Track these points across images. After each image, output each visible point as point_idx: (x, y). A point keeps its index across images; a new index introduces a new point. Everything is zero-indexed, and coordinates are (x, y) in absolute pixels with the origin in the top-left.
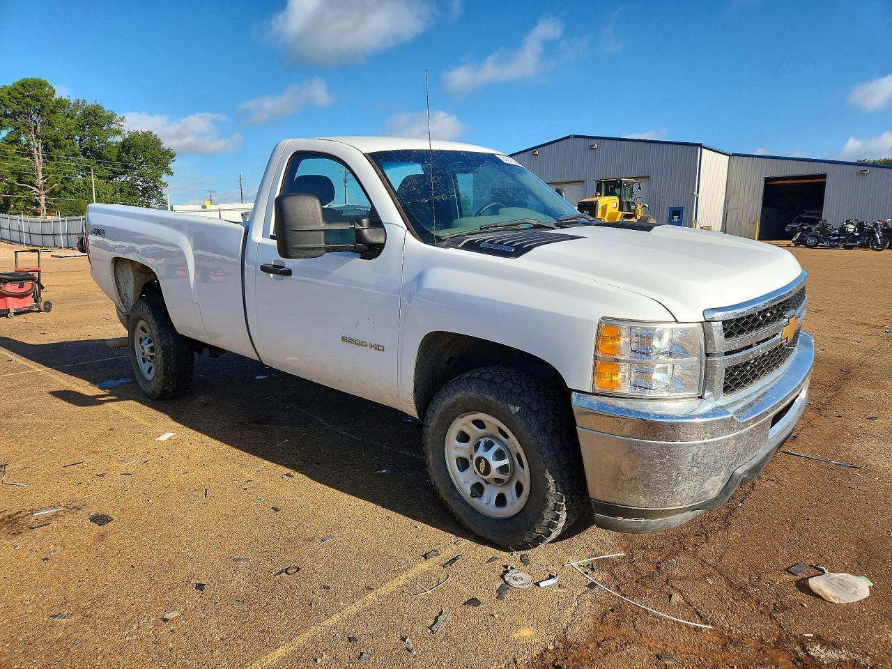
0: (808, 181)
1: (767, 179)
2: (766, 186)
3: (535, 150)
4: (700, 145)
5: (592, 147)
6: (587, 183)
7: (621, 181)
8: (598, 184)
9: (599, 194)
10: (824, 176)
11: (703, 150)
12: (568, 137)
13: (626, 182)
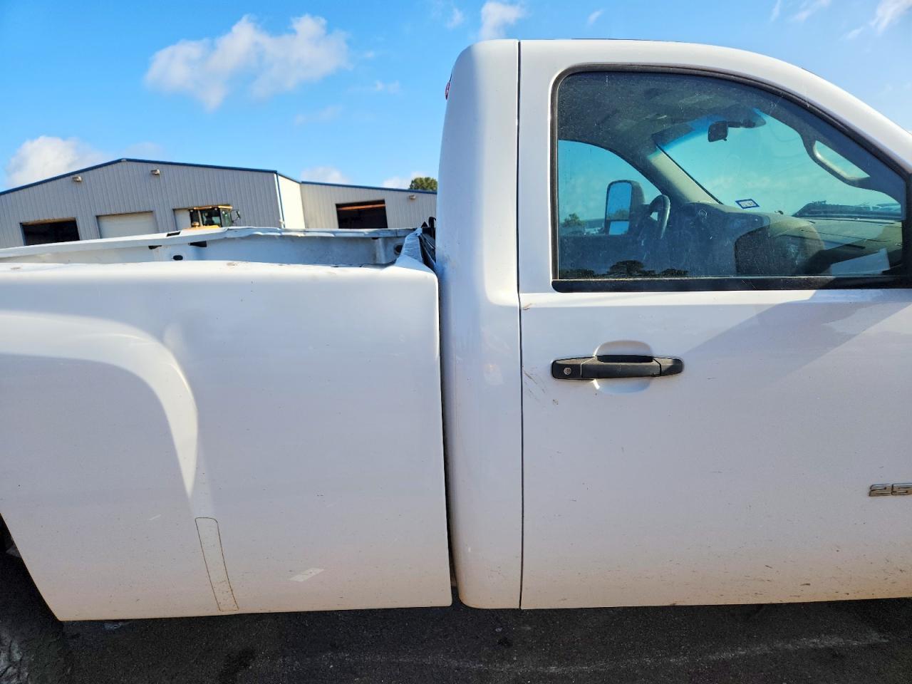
0: (370, 206)
1: (338, 206)
2: (339, 213)
3: (76, 175)
4: (275, 172)
5: (153, 173)
6: (157, 213)
7: (219, 209)
8: (191, 213)
9: (197, 224)
10: (383, 202)
11: (279, 177)
12: (119, 161)
13: (224, 210)
